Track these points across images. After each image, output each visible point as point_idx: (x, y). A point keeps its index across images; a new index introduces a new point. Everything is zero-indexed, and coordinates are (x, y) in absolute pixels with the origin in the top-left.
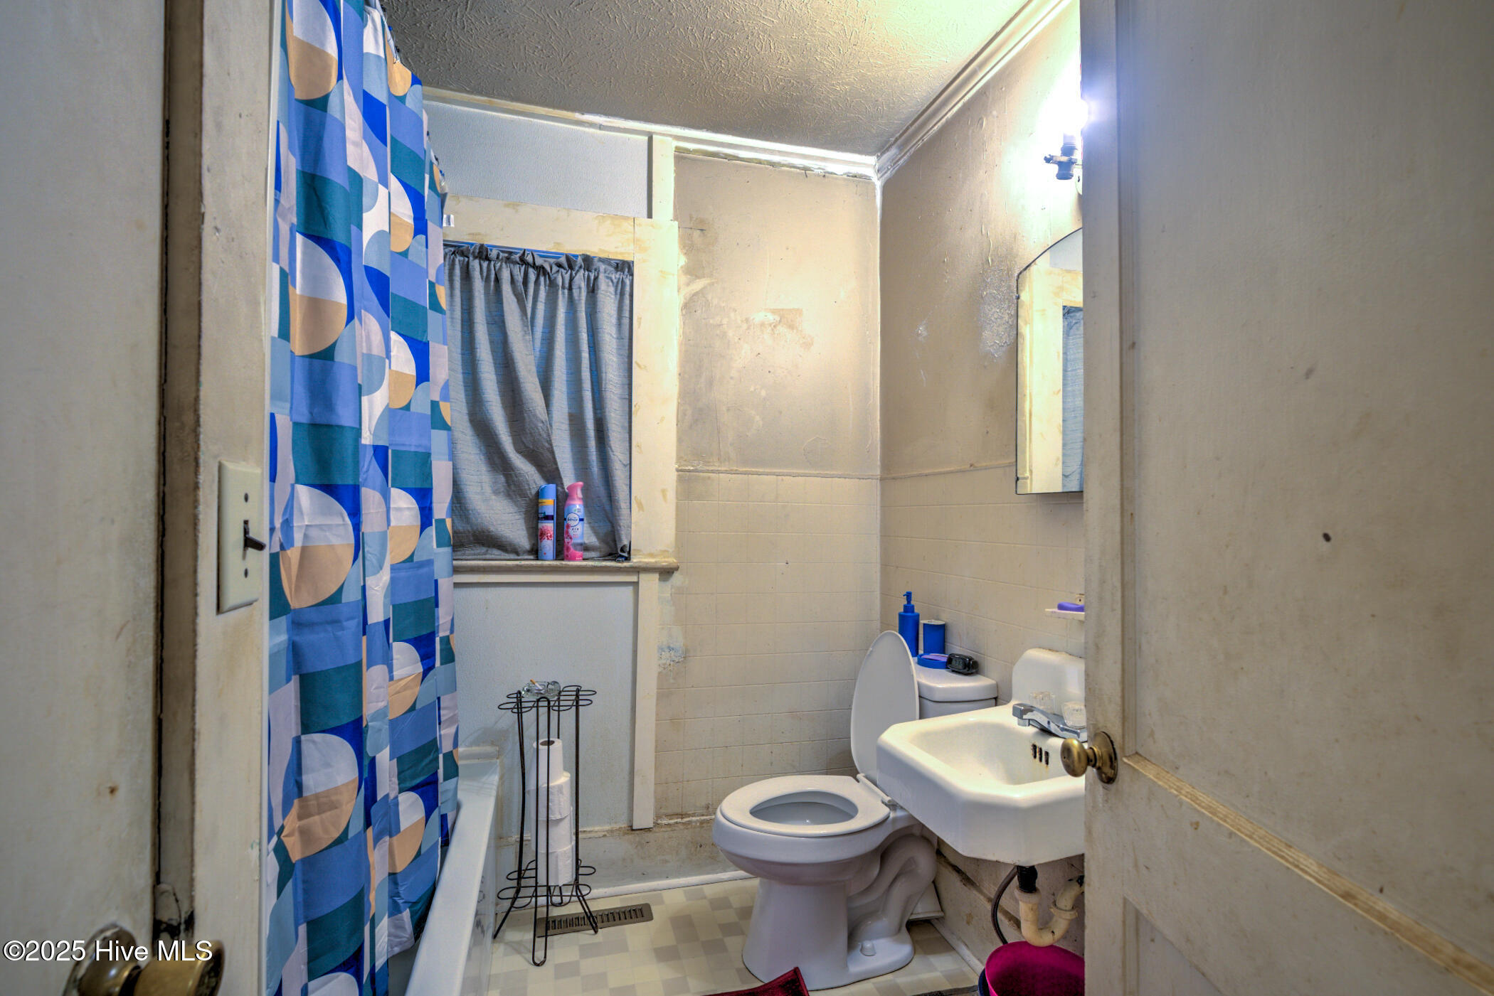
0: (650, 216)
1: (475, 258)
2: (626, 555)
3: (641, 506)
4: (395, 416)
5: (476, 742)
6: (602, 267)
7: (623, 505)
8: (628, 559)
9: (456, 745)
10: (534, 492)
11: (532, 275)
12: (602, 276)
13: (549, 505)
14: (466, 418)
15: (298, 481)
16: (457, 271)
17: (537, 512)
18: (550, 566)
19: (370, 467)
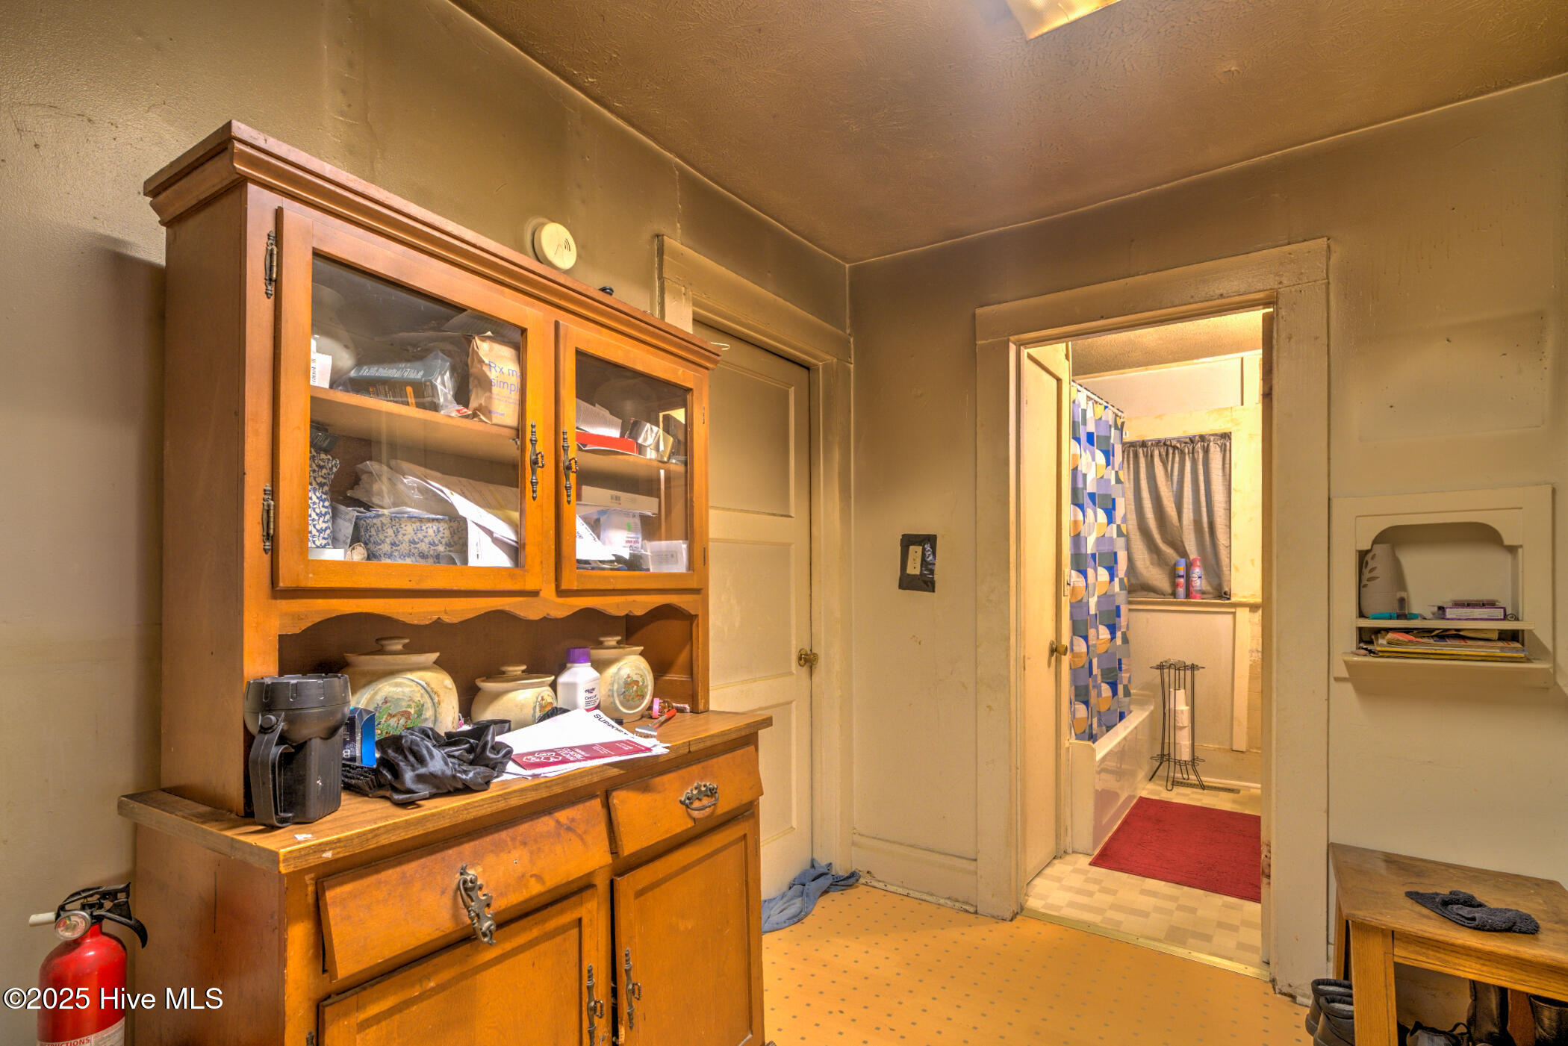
0: (1242, 404)
1: (1140, 447)
2: (1228, 597)
3: (1237, 569)
4: (1100, 540)
5: (1143, 689)
6: (1212, 438)
7: (1225, 569)
8: (1229, 599)
9: (1129, 681)
10: (1173, 562)
11: (1171, 451)
12: (1211, 444)
13: (1181, 570)
14: (1136, 527)
15: (1072, 569)
16: (1131, 455)
17: (1175, 574)
18: (1181, 602)
19: (1090, 560)
